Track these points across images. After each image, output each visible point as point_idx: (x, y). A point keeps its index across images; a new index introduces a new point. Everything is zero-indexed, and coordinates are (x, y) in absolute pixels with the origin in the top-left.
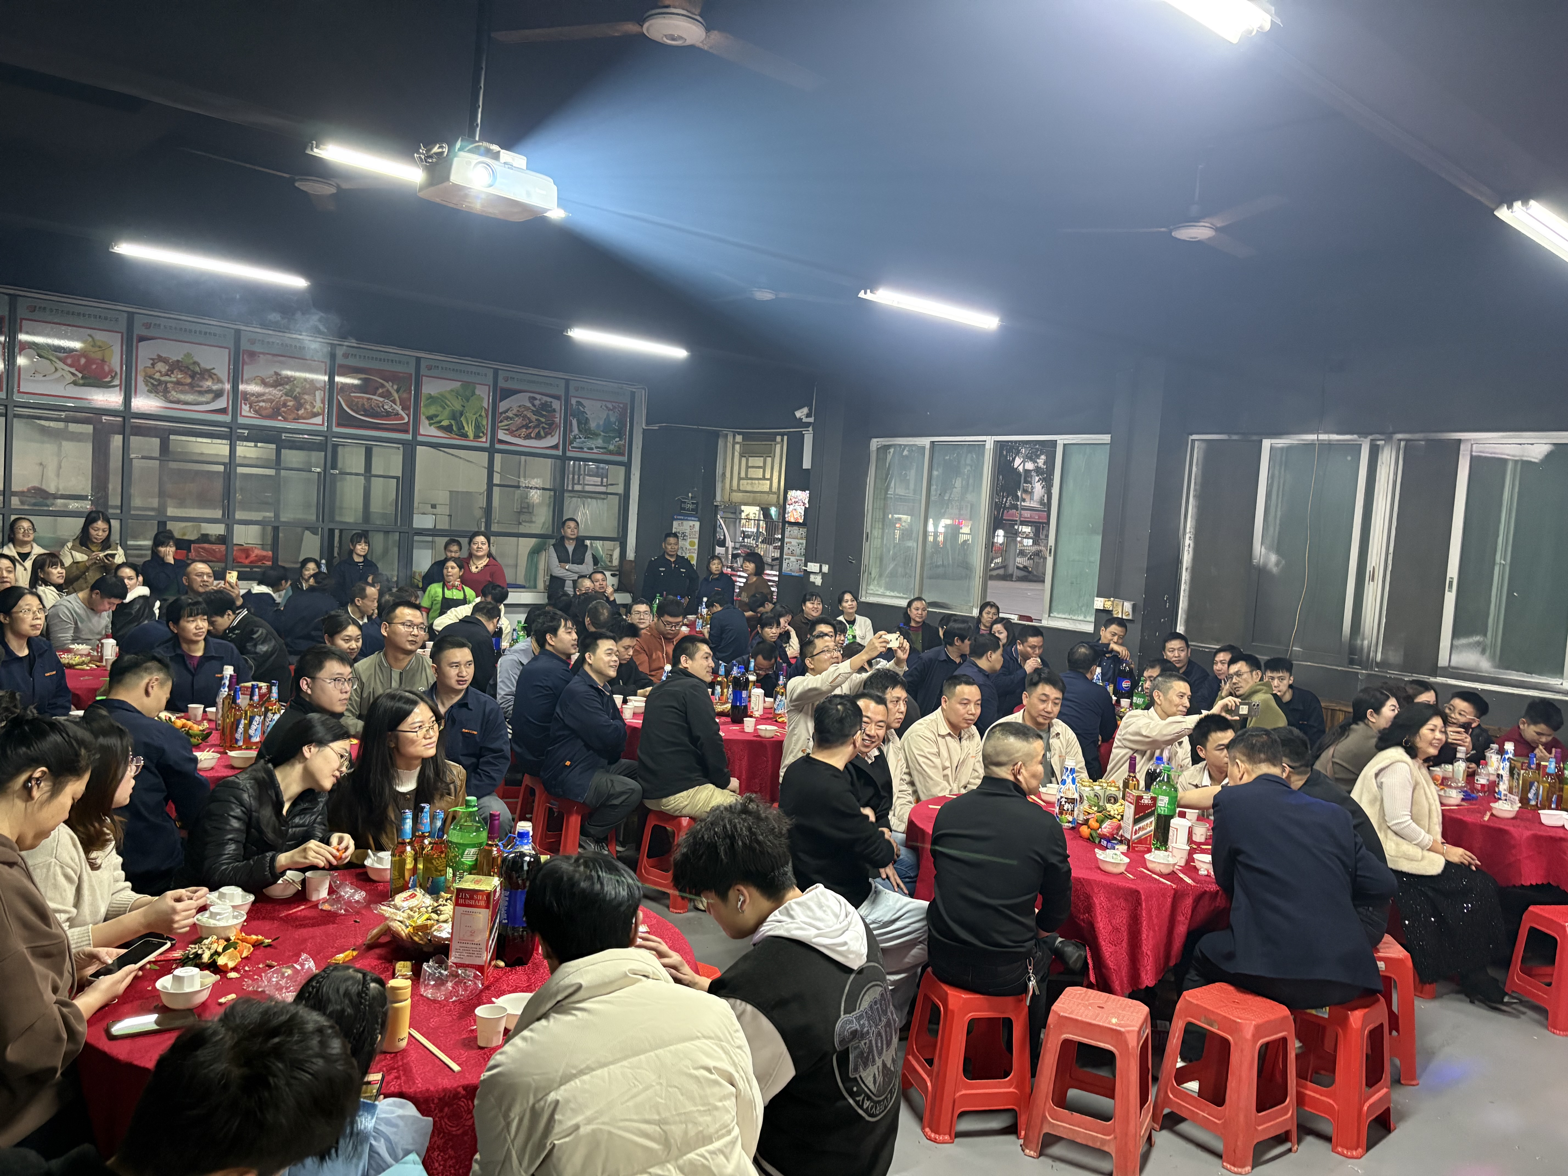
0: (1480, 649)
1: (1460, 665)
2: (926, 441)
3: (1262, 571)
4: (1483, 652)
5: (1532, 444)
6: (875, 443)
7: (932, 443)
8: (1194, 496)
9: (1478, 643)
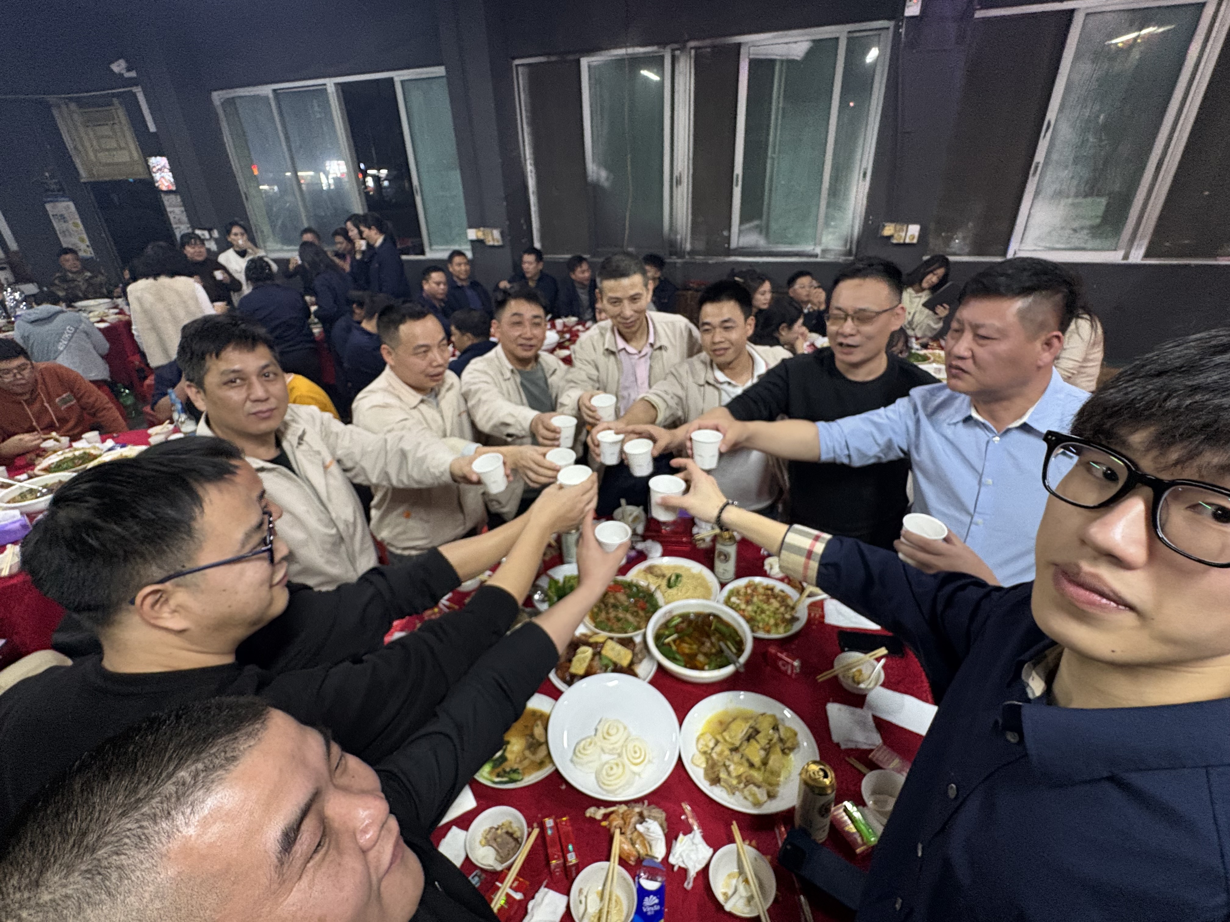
0: (758, 230)
1: (745, 245)
2: (267, 90)
3: (596, 186)
4: (761, 232)
5: (796, 42)
6: (217, 97)
7: (274, 91)
8: (528, 123)
9: (757, 226)
